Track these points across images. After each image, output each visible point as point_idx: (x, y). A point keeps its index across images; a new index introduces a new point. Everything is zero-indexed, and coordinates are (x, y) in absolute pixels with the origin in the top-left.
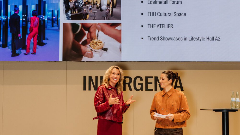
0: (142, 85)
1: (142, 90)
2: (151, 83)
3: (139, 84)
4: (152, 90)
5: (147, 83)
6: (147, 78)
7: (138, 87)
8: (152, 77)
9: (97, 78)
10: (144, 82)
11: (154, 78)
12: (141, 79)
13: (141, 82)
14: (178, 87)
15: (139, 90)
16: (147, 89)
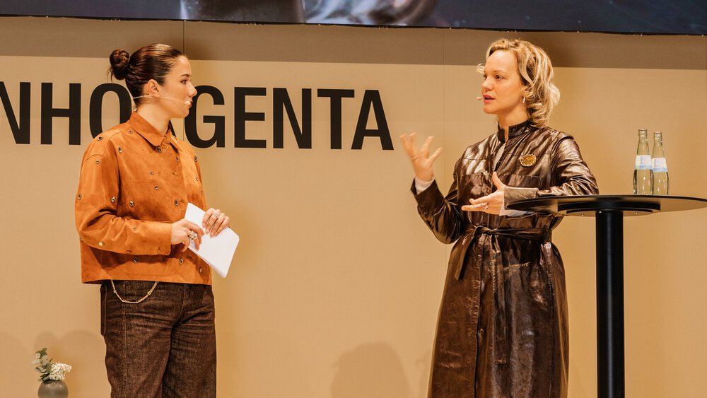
0: (219, 121)
1: (221, 144)
2: (260, 117)
3: (207, 119)
4: (261, 144)
5: (242, 116)
6: (241, 93)
7: (206, 131)
8: (261, 92)
9: (25, 88)
10: (227, 111)
11: (270, 93)
12: (218, 99)
13: (217, 111)
14: (372, 133)
15: (205, 144)
16: (241, 142)
